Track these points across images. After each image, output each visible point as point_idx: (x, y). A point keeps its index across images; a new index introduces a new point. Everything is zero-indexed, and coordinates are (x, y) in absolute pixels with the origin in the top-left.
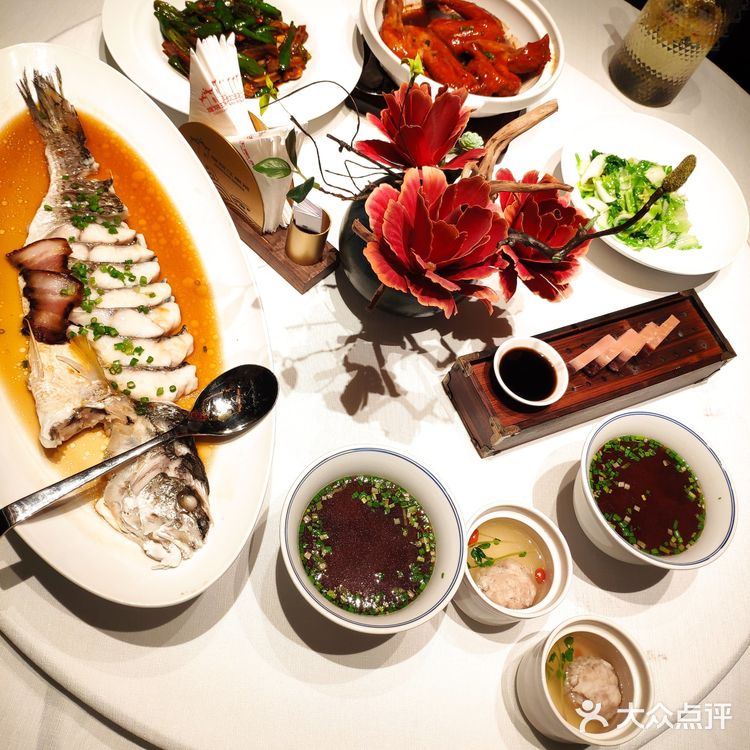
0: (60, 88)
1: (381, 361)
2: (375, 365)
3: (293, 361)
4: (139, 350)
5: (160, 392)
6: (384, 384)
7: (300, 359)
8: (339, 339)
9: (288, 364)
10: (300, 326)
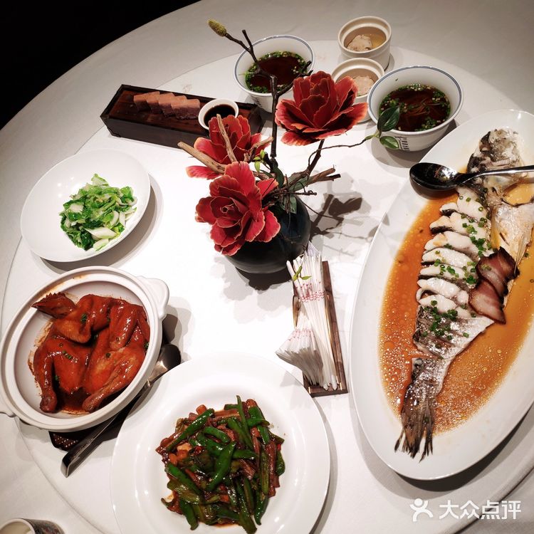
0: (401, 436)
1: (320, 215)
2: (326, 213)
3: (366, 239)
4: (465, 226)
5: (468, 200)
6: (331, 202)
7: (361, 238)
8: (332, 236)
9: (370, 239)
10: (346, 253)
